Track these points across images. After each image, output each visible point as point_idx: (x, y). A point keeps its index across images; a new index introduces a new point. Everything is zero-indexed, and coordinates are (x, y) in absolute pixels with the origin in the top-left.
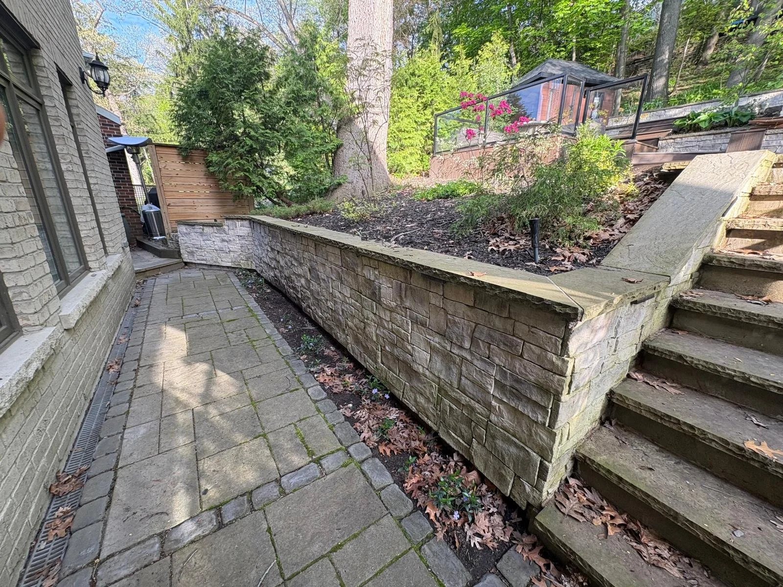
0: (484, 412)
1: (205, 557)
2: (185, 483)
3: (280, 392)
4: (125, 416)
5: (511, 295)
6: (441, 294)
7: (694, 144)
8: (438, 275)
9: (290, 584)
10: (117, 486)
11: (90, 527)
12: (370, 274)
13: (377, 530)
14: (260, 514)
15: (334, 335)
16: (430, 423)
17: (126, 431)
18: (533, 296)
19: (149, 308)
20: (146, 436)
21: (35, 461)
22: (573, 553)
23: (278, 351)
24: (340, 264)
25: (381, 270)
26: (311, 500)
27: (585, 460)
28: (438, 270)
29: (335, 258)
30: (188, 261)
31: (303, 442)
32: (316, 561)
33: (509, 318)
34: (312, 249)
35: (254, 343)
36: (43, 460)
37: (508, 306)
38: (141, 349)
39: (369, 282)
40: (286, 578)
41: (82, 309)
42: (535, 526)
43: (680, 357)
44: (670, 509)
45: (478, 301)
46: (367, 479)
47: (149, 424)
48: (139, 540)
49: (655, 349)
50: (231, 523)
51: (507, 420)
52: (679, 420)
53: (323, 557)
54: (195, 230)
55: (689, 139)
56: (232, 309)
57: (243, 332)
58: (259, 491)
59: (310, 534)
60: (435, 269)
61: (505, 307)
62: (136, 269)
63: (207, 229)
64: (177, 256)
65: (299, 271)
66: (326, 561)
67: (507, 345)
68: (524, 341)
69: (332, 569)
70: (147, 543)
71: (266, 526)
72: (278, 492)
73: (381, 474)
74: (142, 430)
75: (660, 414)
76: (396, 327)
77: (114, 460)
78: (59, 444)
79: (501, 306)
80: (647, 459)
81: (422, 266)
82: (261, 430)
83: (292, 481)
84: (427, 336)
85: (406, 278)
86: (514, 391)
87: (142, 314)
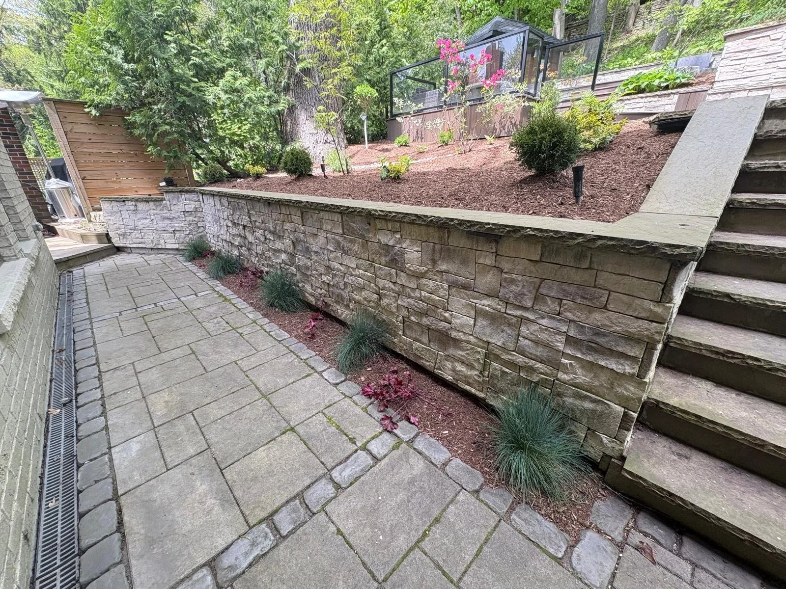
0: (549, 371)
1: (275, 578)
2: (215, 498)
3: (292, 380)
4: (104, 432)
5: (600, 242)
6: (494, 251)
7: (641, 105)
8: (494, 230)
9: (388, 586)
10: (126, 518)
11: (106, 575)
12: (386, 238)
13: (457, 508)
14: (322, 517)
15: (332, 312)
16: (473, 391)
17: (113, 450)
18: (632, 240)
19: (87, 302)
20: (143, 453)
21: (6, 509)
22: (671, 494)
23: (271, 336)
24: (340, 231)
25: (404, 233)
26: (374, 491)
27: (657, 406)
28: (493, 224)
29: (333, 226)
30: (121, 245)
31: (341, 430)
32: (406, 555)
33: (590, 268)
34: (297, 219)
35: (240, 331)
36: (15, 504)
37: (590, 255)
38: (96, 350)
39: (387, 248)
40: (380, 580)
41: (13, 307)
42: (623, 476)
43: (728, 295)
44: (756, 438)
45: (546, 254)
46: (426, 458)
47: (142, 436)
48: (182, 577)
49: (700, 292)
50: (291, 533)
51: (582, 377)
52: (744, 355)
53: (412, 549)
54: (126, 207)
55: (637, 100)
56: (197, 296)
57: (221, 319)
58: (311, 490)
59: (388, 527)
60: (488, 224)
61: (585, 256)
62: (54, 258)
63: (141, 206)
64: (106, 240)
65: (278, 245)
66: (417, 553)
67: (586, 299)
68: (610, 291)
69: (428, 561)
70: (195, 577)
71: (335, 529)
72: (334, 489)
73: (438, 451)
74: (135, 446)
75: (721, 351)
76: (427, 294)
77: (110, 488)
78: (27, 482)
79: (580, 257)
80: (712, 396)
81: (469, 221)
82: (285, 424)
83: (344, 474)
84: (472, 300)
85: (441, 238)
86: (594, 345)
87: (82, 311)
